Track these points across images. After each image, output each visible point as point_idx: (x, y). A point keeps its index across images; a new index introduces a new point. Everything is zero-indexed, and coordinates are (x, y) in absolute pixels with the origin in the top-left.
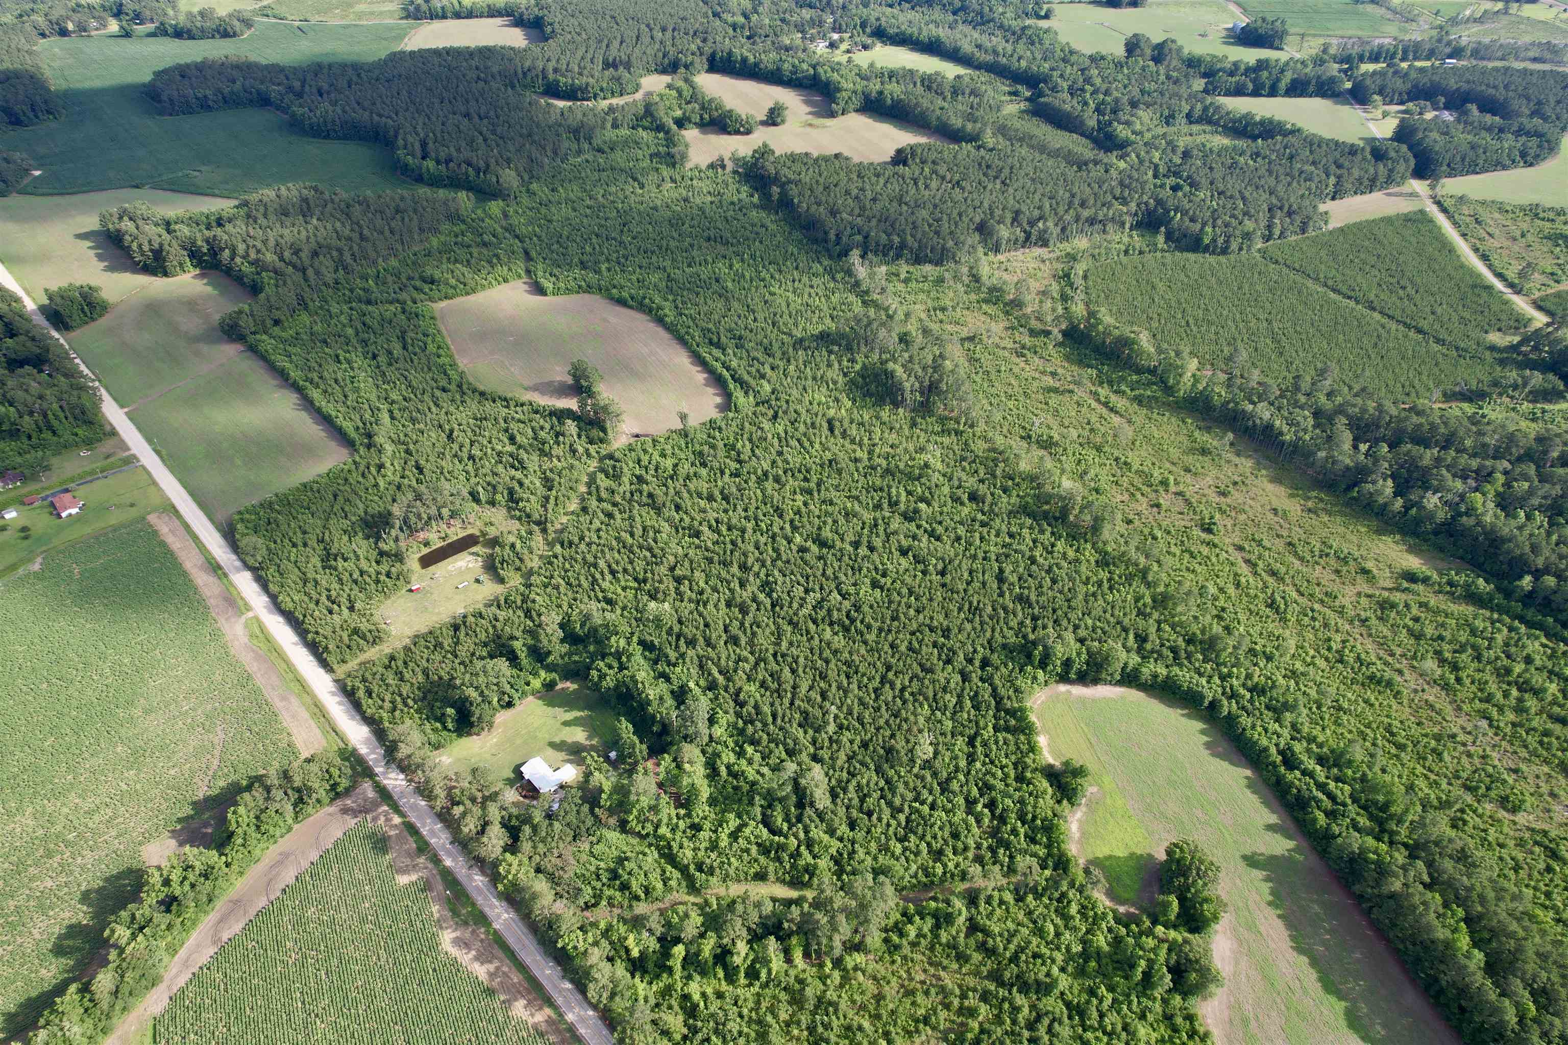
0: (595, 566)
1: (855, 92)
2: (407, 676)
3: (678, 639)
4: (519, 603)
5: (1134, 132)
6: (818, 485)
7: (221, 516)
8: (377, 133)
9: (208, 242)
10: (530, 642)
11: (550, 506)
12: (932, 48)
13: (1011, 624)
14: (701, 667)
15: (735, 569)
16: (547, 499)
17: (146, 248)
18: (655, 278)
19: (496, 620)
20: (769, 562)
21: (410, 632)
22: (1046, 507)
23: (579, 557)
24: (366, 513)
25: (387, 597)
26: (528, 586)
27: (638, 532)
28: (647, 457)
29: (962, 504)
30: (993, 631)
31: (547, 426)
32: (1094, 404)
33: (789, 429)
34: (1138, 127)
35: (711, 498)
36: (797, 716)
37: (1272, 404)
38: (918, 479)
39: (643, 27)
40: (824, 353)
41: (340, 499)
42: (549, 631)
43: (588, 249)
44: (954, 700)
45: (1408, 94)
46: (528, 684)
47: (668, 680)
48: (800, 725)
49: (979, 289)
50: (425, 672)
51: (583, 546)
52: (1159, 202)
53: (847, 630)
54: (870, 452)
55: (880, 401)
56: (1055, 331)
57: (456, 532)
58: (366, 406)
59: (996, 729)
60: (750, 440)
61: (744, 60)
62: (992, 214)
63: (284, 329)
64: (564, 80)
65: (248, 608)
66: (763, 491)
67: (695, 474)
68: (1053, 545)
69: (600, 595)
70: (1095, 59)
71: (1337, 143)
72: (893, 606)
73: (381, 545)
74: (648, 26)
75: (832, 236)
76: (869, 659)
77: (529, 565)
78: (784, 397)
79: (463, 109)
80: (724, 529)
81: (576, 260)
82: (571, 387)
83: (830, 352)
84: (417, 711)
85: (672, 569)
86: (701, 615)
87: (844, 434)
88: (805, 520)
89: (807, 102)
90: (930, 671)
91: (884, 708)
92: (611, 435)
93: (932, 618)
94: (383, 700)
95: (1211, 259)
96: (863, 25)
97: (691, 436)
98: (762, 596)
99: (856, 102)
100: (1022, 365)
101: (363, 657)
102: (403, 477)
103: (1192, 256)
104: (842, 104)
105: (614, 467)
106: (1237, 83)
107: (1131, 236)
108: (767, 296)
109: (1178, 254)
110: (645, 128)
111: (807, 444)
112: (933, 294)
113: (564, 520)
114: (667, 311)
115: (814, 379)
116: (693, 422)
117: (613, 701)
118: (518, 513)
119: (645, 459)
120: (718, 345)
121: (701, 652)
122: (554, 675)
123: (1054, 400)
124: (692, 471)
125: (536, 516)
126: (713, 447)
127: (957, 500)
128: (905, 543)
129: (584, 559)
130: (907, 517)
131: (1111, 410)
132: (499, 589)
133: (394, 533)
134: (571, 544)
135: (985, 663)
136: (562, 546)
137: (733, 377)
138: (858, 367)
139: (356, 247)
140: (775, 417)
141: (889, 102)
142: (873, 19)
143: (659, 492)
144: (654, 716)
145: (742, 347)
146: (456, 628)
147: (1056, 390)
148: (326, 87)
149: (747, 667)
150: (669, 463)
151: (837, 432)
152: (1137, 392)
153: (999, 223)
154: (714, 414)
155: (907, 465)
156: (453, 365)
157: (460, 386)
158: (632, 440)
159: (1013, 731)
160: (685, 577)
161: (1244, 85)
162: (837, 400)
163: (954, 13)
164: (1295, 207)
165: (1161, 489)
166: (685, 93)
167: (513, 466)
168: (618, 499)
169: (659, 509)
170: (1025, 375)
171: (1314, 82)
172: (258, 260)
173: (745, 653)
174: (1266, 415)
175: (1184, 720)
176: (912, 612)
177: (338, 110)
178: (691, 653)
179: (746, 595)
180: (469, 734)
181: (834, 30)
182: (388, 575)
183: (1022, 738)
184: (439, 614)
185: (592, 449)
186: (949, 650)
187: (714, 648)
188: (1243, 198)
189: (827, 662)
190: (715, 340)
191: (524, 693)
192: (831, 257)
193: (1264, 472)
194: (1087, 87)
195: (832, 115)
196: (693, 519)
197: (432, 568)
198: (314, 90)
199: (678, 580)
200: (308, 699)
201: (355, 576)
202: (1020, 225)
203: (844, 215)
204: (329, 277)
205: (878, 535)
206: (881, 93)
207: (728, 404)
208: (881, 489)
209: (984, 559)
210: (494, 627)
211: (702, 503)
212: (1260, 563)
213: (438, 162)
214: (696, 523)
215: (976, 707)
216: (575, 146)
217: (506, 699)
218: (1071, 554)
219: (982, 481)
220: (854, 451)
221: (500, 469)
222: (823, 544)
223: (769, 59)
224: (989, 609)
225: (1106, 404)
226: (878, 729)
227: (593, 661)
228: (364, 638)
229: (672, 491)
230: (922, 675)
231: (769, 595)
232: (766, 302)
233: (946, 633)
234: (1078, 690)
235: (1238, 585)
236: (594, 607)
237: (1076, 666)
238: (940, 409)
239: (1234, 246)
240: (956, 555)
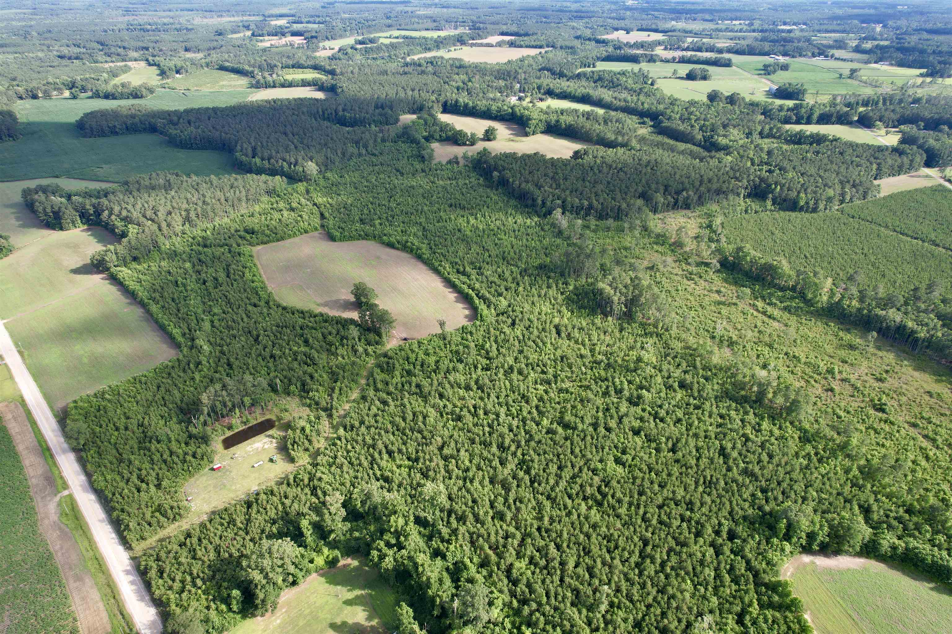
0: (374, 446)
1: (541, 121)
2: (199, 554)
3: (449, 516)
4: (306, 481)
5: (730, 141)
6: (555, 377)
7: (60, 405)
8: (224, 145)
9: (94, 206)
10: (316, 518)
11: (335, 396)
12: (584, 99)
13: (745, 496)
14: (472, 543)
15: (494, 449)
16: (333, 389)
17: (49, 210)
18: (414, 229)
19: (286, 497)
20: (523, 443)
21: (208, 508)
22: (743, 393)
23: (360, 438)
24: (182, 401)
25: (191, 475)
26: (315, 465)
27: (410, 417)
28: (414, 355)
29: (675, 391)
30: (731, 502)
31: (334, 332)
32: (755, 313)
33: (525, 332)
34: (732, 138)
35: (468, 388)
36: (569, 594)
37: (899, 310)
38: (635, 370)
39: (400, 88)
40: (544, 278)
41: (162, 389)
42: (333, 510)
43: (365, 211)
44: (713, 574)
45: (898, 121)
46: (311, 561)
47: (444, 557)
48: (572, 604)
49: (649, 236)
50: (217, 550)
51: (363, 429)
52: (762, 180)
53: (600, 504)
54: (592, 351)
55: (593, 312)
56: (714, 261)
57: (257, 418)
58: (193, 317)
59: (762, 606)
60: (496, 342)
61: (466, 105)
62: (649, 187)
63: (139, 264)
64: (348, 115)
65: (66, 486)
66: (511, 381)
67: (454, 368)
68: (759, 425)
69: (378, 473)
70: (693, 103)
71: (868, 145)
72: (638, 481)
73: (192, 429)
74: (403, 88)
75: (539, 202)
76: (627, 533)
77: (317, 445)
78: (517, 309)
79: (282, 129)
80: (481, 412)
81: (357, 218)
82: (353, 304)
83: (549, 278)
84: (205, 592)
85: (441, 449)
86: (468, 491)
87: (569, 337)
88: (548, 405)
89: (509, 129)
90: (684, 544)
91: (649, 583)
92: (385, 339)
93: (674, 492)
94: (173, 580)
95: (807, 215)
96: (539, 88)
97: (448, 339)
98: (521, 474)
99: (542, 127)
100: (693, 286)
101: (162, 534)
102: (216, 372)
103: (793, 214)
104: (533, 128)
105: (388, 363)
106: (786, 116)
107: (746, 202)
108: (497, 241)
109: (782, 213)
110: (403, 142)
111: (541, 344)
112: (616, 238)
113: (347, 407)
114: (424, 251)
115: (539, 296)
116: (449, 329)
117: (392, 580)
118: (308, 401)
119: (413, 357)
120: (464, 273)
121: (472, 529)
122: (337, 553)
123: (724, 311)
124: (451, 366)
125: (323, 404)
126: (467, 347)
127: (669, 387)
128: (637, 424)
129: (364, 440)
130: (634, 402)
131: (770, 317)
132: (290, 468)
133: (202, 419)
134: (352, 427)
135: (732, 536)
136: (345, 429)
137: (477, 295)
138: (571, 288)
139: (199, 209)
140: (513, 324)
141: (564, 126)
142: (545, 85)
143: (425, 383)
144: (433, 600)
145: (482, 274)
146: (249, 505)
147: (723, 303)
148: (193, 119)
149: (516, 543)
150: (432, 360)
151: (563, 335)
152: (785, 304)
153: (656, 192)
154: (465, 322)
155: (623, 360)
156: (264, 288)
157: (267, 303)
158: (402, 343)
159: (779, 607)
160: (452, 457)
161: (790, 117)
162: (559, 312)
163: (595, 82)
164: (857, 181)
165: (829, 377)
166: (429, 122)
167: (306, 363)
168: (391, 389)
169: (425, 397)
170: (697, 293)
171: (835, 115)
172: (127, 217)
173: (512, 529)
174: (898, 319)
175: (934, 594)
176: (656, 487)
177: (200, 131)
178: (462, 529)
179: (505, 472)
180: (254, 615)
181: (520, 91)
182: (194, 456)
183: (788, 614)
184: (236, 491)
185: (370, 349)
186: (697, 523)
187: (483, 524)
188: (820, 176)
189: (588, 536)
190: (462, 269)
191: (308, 572)
192: (539, 216)
193: (906, 362)
194: (692, 117)
195: (526, 135)
196: (455, 406)
197: (233, 449)
198: (186, 121)
199: (446, 459)
200: (101, 579)
201: (165, 456)
202: (670, 194)
203: (546, 188)
204: (179, 229)
205: (612, 417)
206: (557, 121)
207: (475, 314)
208: (607, 379)
209: (706, 437)
210: (283, 504)
211: (462, 392)
212: (938, 437)
213: (263, 159)
214: (457, 410)
215: (736, 581)
216: (356, 151)
217: (291, 579)
218: (777, 432)
219: (685, 372)
220: (579, 349)
221: (295, 365)
222: (566, 426)
223: (482, 104)
224: (722, 483)
225: (764, 313)
226: (648, 606)
227: (374, 541)
228: (165, 515)
229: (435, 382)
230: (678, 548)
231: (528, 472)
232: (496, 245)
233: (690, 505)
234: (821, 561)
235: (927, 458)
236: (374, 486)
237: (820, 538)
238: (639, 316)
239: (821, 206)
240: (682, 434)
